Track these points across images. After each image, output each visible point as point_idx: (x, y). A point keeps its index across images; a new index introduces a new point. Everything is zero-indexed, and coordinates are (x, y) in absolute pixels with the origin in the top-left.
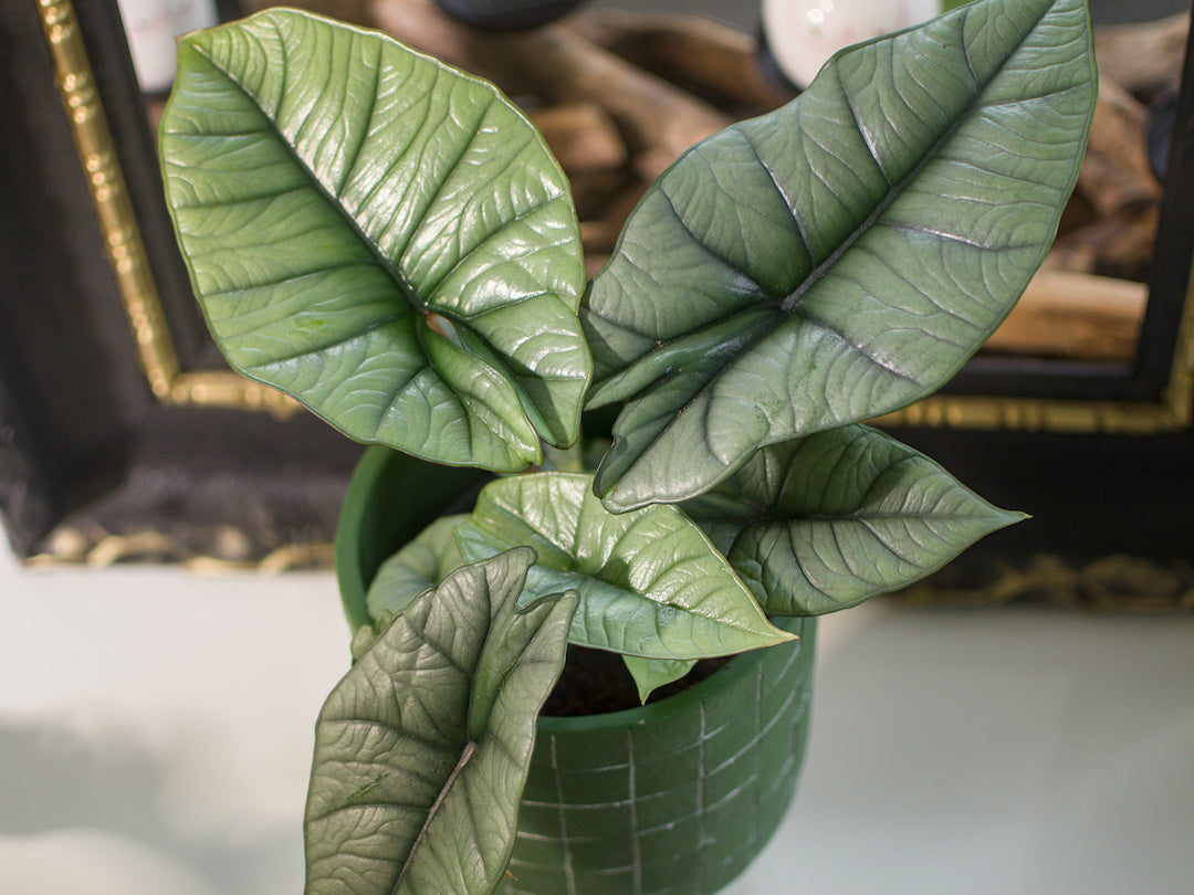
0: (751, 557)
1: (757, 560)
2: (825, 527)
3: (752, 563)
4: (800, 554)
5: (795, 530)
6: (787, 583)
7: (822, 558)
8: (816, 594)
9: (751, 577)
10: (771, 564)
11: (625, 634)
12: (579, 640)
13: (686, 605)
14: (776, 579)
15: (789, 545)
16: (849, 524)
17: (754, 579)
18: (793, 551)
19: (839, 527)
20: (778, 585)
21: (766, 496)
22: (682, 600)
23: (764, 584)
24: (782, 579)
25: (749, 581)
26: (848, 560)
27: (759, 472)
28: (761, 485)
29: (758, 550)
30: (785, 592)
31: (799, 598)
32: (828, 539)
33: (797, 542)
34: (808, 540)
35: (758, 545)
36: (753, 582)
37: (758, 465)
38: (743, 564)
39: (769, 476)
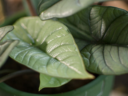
0: (88, 51)
1: (90, 52)
2: (116, 48)
3: (88, 53)
4: (105, 54)
5: (106, 47)
6: (97, 61)
7: (112, 56)
8: (106, 67)
9: (86, 57)
10: (94, 54)
11: (35, 63)
12: (19, 61)
13: (60, 60)
14: (94, 59)
15: (102, 50)
16: (124, 48)
17: (87, 58)
18: (103, 53)
19: (121, 49)
20: (95, 61)
21: (99, 36)
22: (60, 58)
23: (90, 60)
24: (96, 60)
25: (85, 58)
26: (121, 59)
27: (99, 28)
28: (99, 32)
29: (91, 50)
30: (96, 64)
31: (100, 68)
32: (116, 51)
33: (105, 50)
34: (109, 50)
35: (92, 49)
36: (86, 59)
37: (99, 25)
38: (85, 53)
39: (102, 30)
